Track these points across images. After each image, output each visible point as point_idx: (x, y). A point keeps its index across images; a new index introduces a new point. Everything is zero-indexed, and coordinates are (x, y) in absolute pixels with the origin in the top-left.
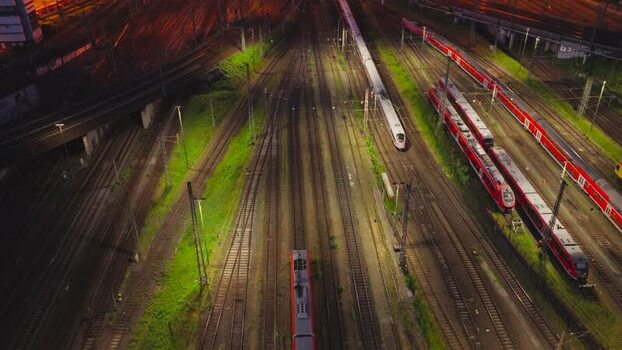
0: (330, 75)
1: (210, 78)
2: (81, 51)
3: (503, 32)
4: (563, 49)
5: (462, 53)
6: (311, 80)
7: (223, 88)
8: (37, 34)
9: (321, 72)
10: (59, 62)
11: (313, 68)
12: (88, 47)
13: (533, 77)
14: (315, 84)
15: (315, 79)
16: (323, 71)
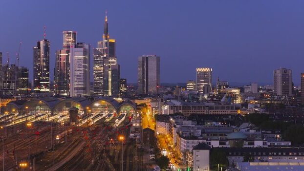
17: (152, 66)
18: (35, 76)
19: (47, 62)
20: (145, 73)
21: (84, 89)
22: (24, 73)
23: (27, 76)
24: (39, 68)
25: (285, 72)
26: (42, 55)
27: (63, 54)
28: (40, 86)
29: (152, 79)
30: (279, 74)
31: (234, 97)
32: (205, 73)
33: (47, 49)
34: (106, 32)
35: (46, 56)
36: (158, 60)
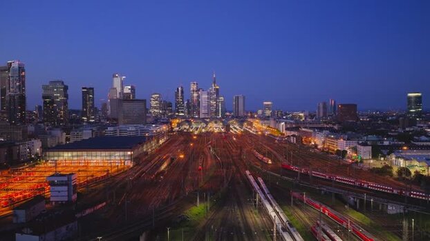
0: (250, 221)
1: (178, 220)
2: (100, 206)
3: (352, 199)
4: (390, 208)
5: (328, 208)
6: (239, 223)
7: (187, 226)
8: (74, 197)
9: (244, 218)
10: (88, 212)
11: (239, 216)
12: (104, 204)
13: (372, 222)
14: (242, 225)
15: (241, 222)
16: (245, 218)
17: (241, 101)
18: (176, 106)
19: (182, 99)
20: (237, 105)
21: (208, 114)
22: (170, 105)
23: (171, 106)
24: (178, 102)
25: (325, 104)
26: (180, 95)
27: (195, 95)
28: (179, 112)
29: (241, 108)
30: (321, 105)
31: (300, 117)
32: (268, 105)
33: (182, 92)
34: (215, 83)
35: (182, 96)
36: (244, 98)
